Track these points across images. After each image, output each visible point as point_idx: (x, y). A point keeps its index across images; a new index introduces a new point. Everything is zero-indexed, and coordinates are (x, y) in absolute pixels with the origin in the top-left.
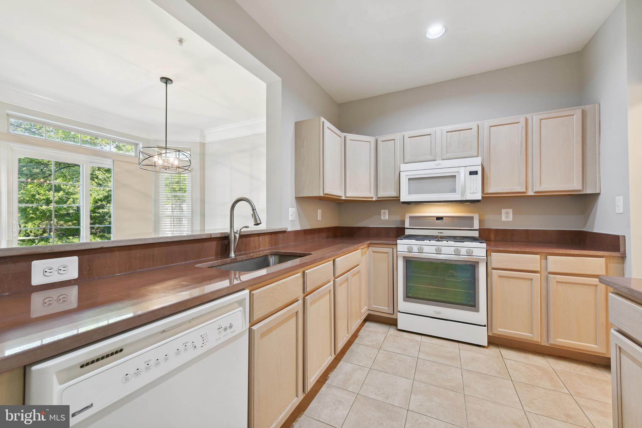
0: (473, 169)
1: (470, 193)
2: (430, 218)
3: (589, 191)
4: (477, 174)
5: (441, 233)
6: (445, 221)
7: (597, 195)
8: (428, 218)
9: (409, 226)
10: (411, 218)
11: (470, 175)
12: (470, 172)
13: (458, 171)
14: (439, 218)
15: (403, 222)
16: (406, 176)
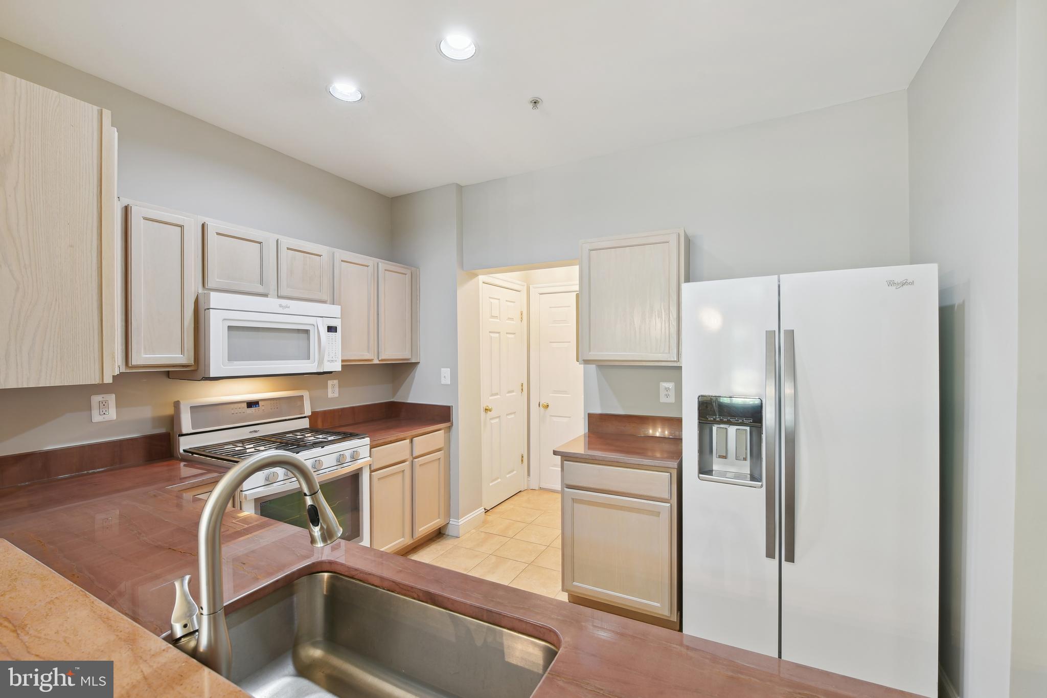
0: (332, 323)
1: (329, 361)
2: (236, 405)
3: (413, 361)
4: (336, 332)
5: (255, 431)
6: (263, 408)
7: (418, 363)
8: (232, 406)
9: (193, 428)
10: (194, 409)
11: (328, 332)
12: (328, 327)
13: (313, 323)
14: (251, 404)
15: (173, 421)
16: (225, 319)
